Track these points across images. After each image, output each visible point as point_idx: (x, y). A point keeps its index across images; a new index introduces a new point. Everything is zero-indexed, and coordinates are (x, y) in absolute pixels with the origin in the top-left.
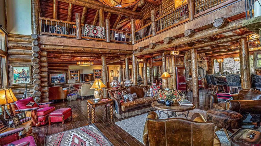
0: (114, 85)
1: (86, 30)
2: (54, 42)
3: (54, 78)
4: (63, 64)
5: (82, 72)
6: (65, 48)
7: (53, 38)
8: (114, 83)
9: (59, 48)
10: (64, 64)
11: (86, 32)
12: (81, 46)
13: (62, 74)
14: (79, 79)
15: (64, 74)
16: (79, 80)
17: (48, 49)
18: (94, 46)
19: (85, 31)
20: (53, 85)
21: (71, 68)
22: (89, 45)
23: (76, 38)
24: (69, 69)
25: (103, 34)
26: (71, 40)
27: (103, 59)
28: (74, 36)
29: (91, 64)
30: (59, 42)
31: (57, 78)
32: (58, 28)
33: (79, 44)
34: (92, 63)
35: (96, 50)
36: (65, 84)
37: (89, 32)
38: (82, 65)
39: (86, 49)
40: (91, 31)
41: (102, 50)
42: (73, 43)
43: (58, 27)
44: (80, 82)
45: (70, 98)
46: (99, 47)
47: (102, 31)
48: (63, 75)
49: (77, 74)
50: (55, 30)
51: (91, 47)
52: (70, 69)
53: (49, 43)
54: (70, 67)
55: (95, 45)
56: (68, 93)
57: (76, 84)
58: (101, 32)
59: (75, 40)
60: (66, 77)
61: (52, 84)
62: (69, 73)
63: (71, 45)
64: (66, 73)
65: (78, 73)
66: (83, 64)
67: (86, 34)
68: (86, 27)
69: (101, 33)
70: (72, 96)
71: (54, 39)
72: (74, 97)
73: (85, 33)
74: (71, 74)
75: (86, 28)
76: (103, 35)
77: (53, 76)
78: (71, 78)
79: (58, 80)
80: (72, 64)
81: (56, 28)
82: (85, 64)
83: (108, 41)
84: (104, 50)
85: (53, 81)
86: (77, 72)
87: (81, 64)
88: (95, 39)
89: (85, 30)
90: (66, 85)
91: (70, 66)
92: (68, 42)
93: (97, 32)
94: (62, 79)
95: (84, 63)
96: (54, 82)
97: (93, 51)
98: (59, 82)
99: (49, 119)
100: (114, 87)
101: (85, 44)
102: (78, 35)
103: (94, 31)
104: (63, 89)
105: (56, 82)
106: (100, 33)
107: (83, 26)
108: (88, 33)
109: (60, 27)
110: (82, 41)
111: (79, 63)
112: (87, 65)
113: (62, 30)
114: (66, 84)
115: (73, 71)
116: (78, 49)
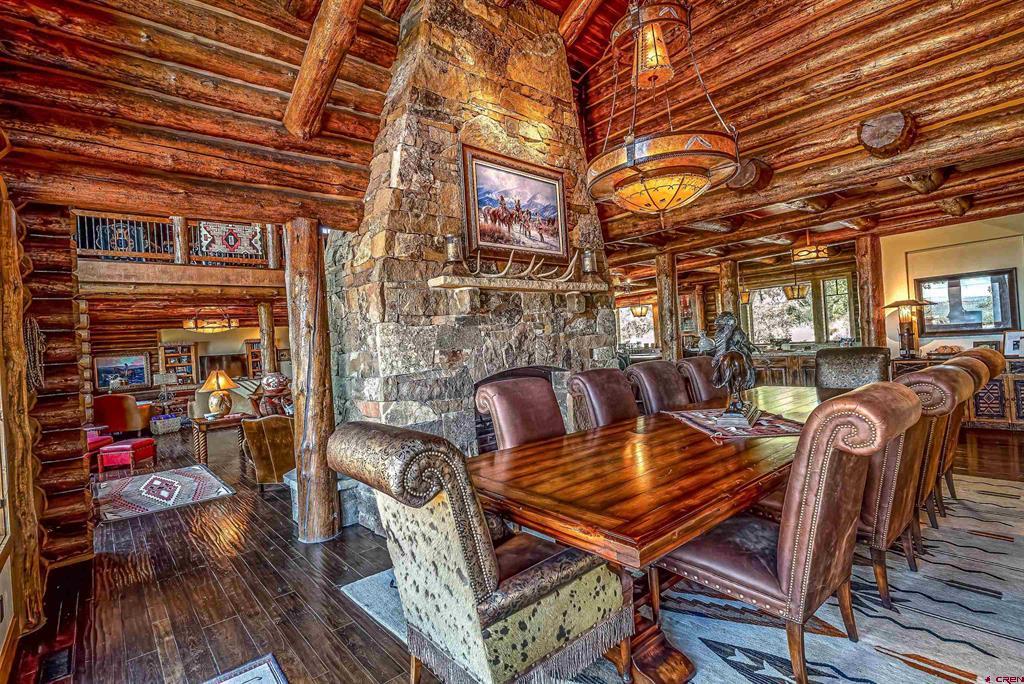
0: (269, 385)
1: (203, 239)
2: (109, 276)
3: (108, 372)
4: (138, 326)
5: (206, 349)
6: (142, 289)
7: (106, 264)
8: (270, 380)
9: (124, 289)
10: (141, 326)
11: (205, 243)
12: (188, 282)
13: (134, 358)
14: (194, 371)
15: (143, 357)
16: (194, 375)
17: (91, 295)
18: (229, 281)
19: (201, 242)
20: (106, 393)
21: (166, 336)
22: (213, 277)
23: (173, 261)
24: (161, 341)
25: (258, 246)
26: (159, 267)
27: (263, 311)
28: (168, 256)
29: (230, 326)
30: (123, 274)
31: (118, 371)
32: (121, 231)
33: (182, 278)
34: (235, 323)
35: (234, 292)
36: (147, 388)
37: (213, 241)
38: (199, 330)
39: (202, 290)
40: (218, 241)
41: (253, 291)
42: (164, 276)
43: (119, 227)
44: (198, 382)
45: (160, 425)
46: (243, 283)
47: (254, 236)
48: (139, 361)
49: (189, 357)
50: (111, 237)
51: (219, 283)
52: (163, 340)
53: (95, 279)
54: (162, 335)
55: (231, 278)
56: (153, 414)
57: (184, 387)
58: (251, 240)
59: (171, 268)
60: (151, 366)
61: (103, 388)
62: (161, 353)
63: (157, 282)
64: (151, 355)
65: (192, 354)
66: (203, 327)
67: (204, 249)
68: (202, 229)
69: (251, 244)
70: (166, 421)
71: (108, 267)
72: (175, 423)
73: (202, 247)
74: (166, 358)
75: (204, 232)
76: (254, 248)
77: (103, 363)
78: (167, 369)
79: (122, 376)
80: (168, 325)
81: (112, 231)
82: (211, 328)
83: (271, 265)
84: (259, 291)
85: (105, 381)
86: (189, 351)
87: (197, 327)
88: (231, 261)
89: (201, 236)
90: (149, 392)
91: (162, 330)
92: (149, 272)
93: (236, 240)
94: (135, 374)
95: (205, 324)
96: (106, 383)
97: (225, 294)
98: (127, 384)
99: (99, 459)
100: (270, 389)
101: (201, 277)
102: (179, 254)
103: (227, 239)
104: (138, 403)
105: (115, 382)
106: (246, 243)
107: (195, 228)
108: (209, 245)
109: (125, 229)
110: (192, 270)
111: (191, 324)
112: (216, 330)
113: (132, 237)
114: (150, 389)
115: (172, 348)
116: (179, 290)
